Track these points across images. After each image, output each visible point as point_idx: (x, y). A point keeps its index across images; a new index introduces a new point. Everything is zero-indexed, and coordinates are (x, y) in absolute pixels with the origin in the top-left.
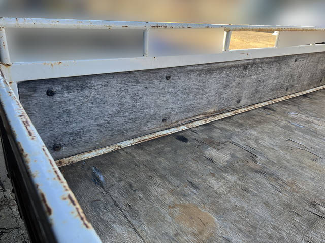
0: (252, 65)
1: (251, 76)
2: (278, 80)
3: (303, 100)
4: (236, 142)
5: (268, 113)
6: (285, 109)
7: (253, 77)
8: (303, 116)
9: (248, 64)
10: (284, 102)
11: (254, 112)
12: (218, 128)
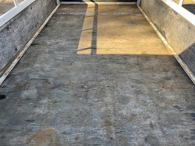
0: (10, 24)
1: (13, 31)
2: (29, 24)
3: (47, 29)
4: (33, 78)
5: (36, 47)
6: (43, 40)
7: (15, 31)
8: (53, 40)
9: (8, 25)
10: (39, 36)
11: (29, 51)
12: (17, 75)
